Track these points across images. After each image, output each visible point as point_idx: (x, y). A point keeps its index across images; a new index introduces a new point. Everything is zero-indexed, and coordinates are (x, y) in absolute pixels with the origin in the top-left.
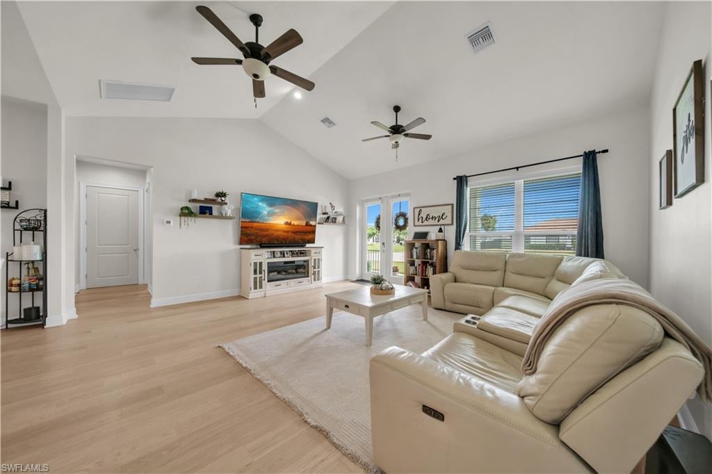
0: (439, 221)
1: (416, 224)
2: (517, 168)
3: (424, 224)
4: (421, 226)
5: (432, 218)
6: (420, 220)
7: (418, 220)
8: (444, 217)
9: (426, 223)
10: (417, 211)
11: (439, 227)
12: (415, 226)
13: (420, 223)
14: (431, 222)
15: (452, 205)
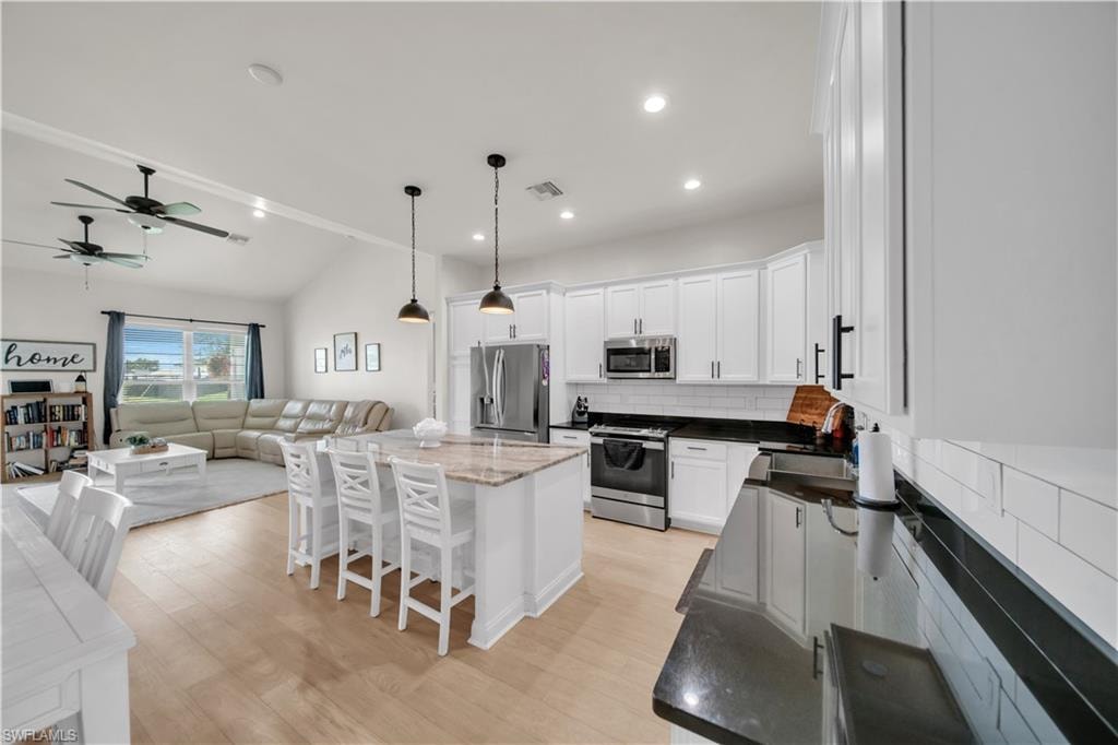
0: (64, 365)
2: (191, 321)
4: (14, 370)
5: (45, 360)
6: (14, 360)
7: (7, 360)
8: (75, 360)
9: (27, 366)
10: (4, 346)
11: (80, 374)
13: (11, 365)
14: (43, 365)
15: (94, 345)
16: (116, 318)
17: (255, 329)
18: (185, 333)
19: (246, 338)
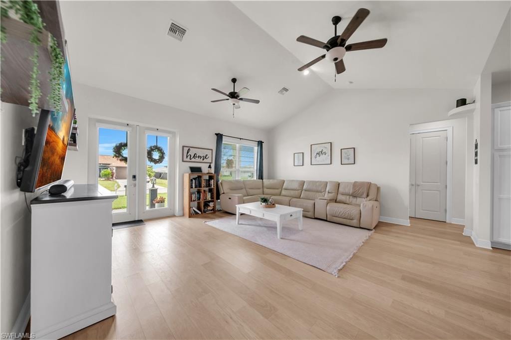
0: (203, 160)
1: (184, 160)
2: (241, 139)
3: (192, 160)
4: (190, 162)
5: (199, 157)
6: (189, 156)
7: (187, 157)
8: (207, 157)
9: (193, 160)
10: (186, 149)
11: (209, 164)
12: (183, 161)
13: (188, 159)
14: (197, 159)
15: (212, 150)
16: (219, 137)
17: (260, 143)
18: (237, 145)
19: (256, 149)
